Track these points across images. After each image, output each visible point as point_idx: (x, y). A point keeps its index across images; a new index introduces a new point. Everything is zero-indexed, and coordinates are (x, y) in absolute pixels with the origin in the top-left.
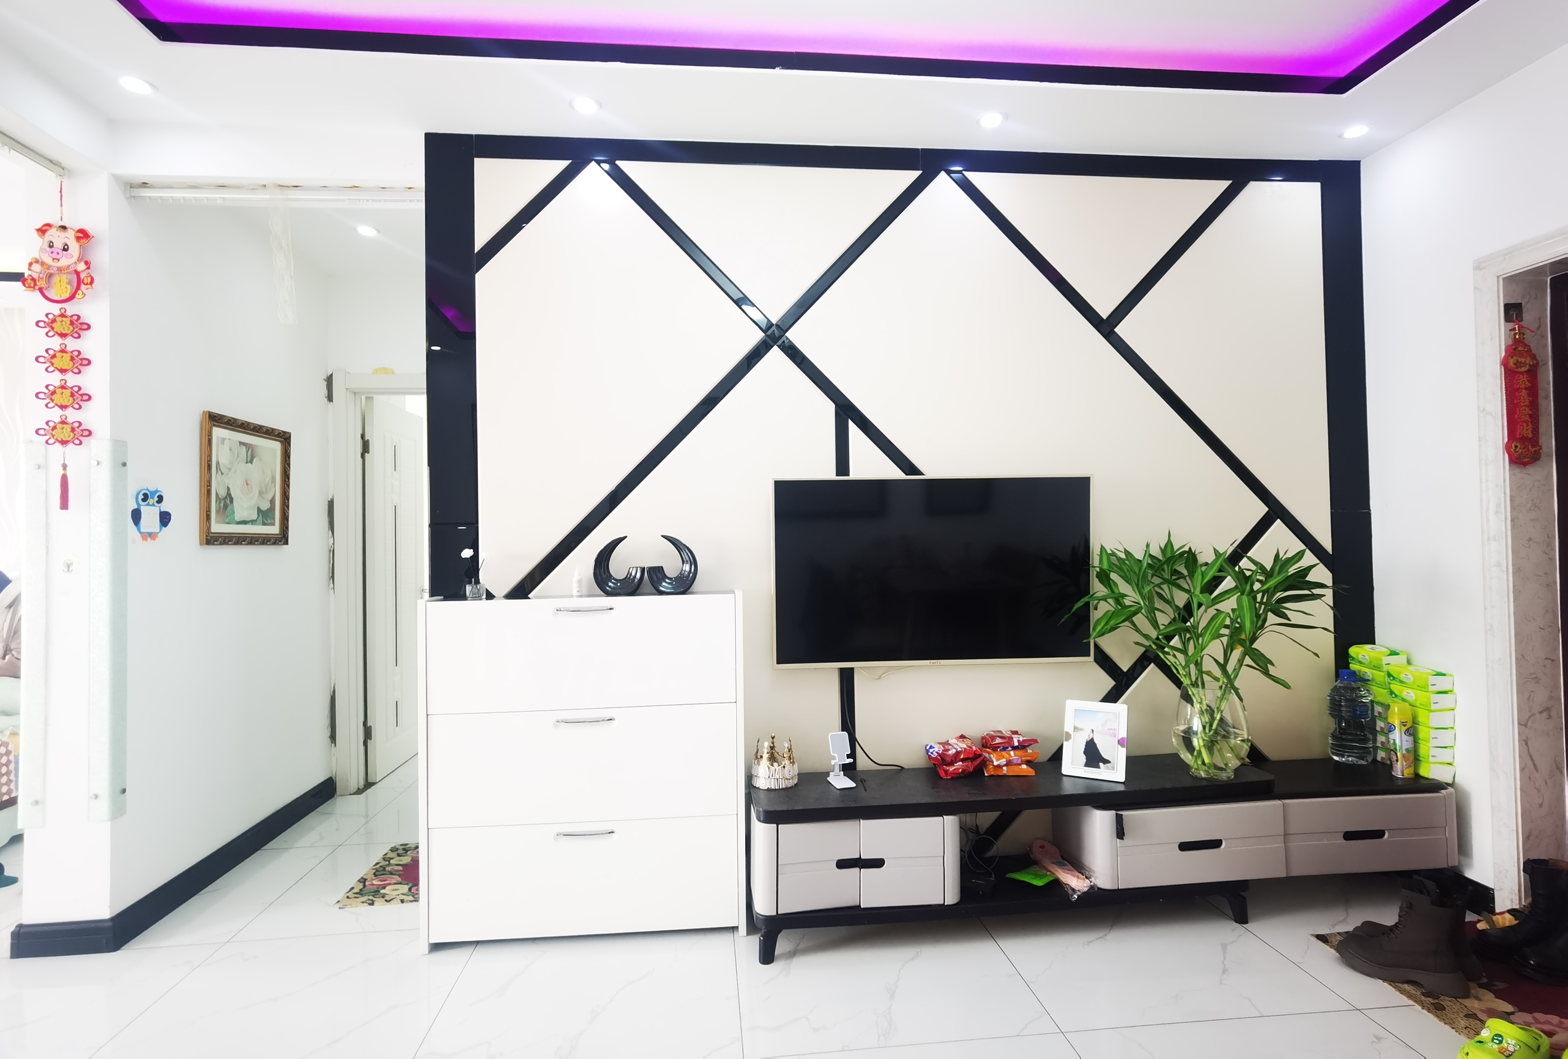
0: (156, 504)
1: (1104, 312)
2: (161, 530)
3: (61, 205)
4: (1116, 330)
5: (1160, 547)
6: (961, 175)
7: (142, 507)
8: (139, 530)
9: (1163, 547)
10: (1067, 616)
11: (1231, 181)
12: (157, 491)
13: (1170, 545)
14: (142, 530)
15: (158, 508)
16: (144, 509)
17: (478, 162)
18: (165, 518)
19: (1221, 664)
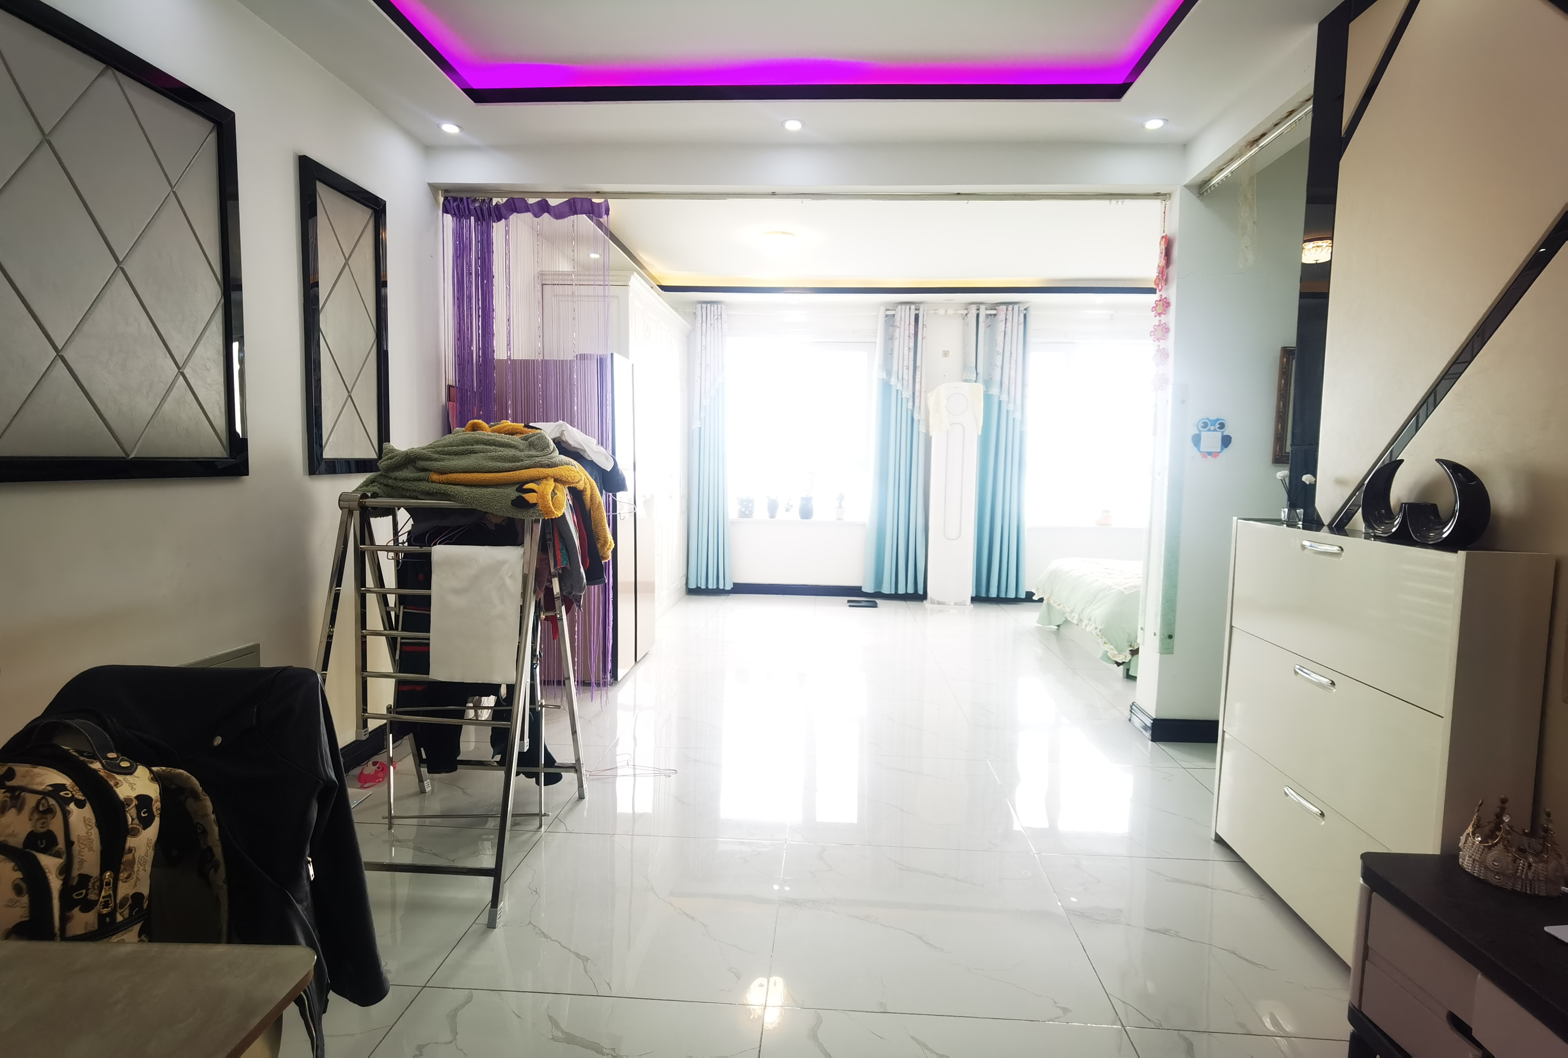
0: (1217, 429)
2: (1222, 450)
3: (1164, 222)
7: (1202, 432)
8: (1199, 450)
12: (1218, 420)
14: (1201, 450)
15: (1220, 433)
16: (1205, 435)
18: (1226, 441)
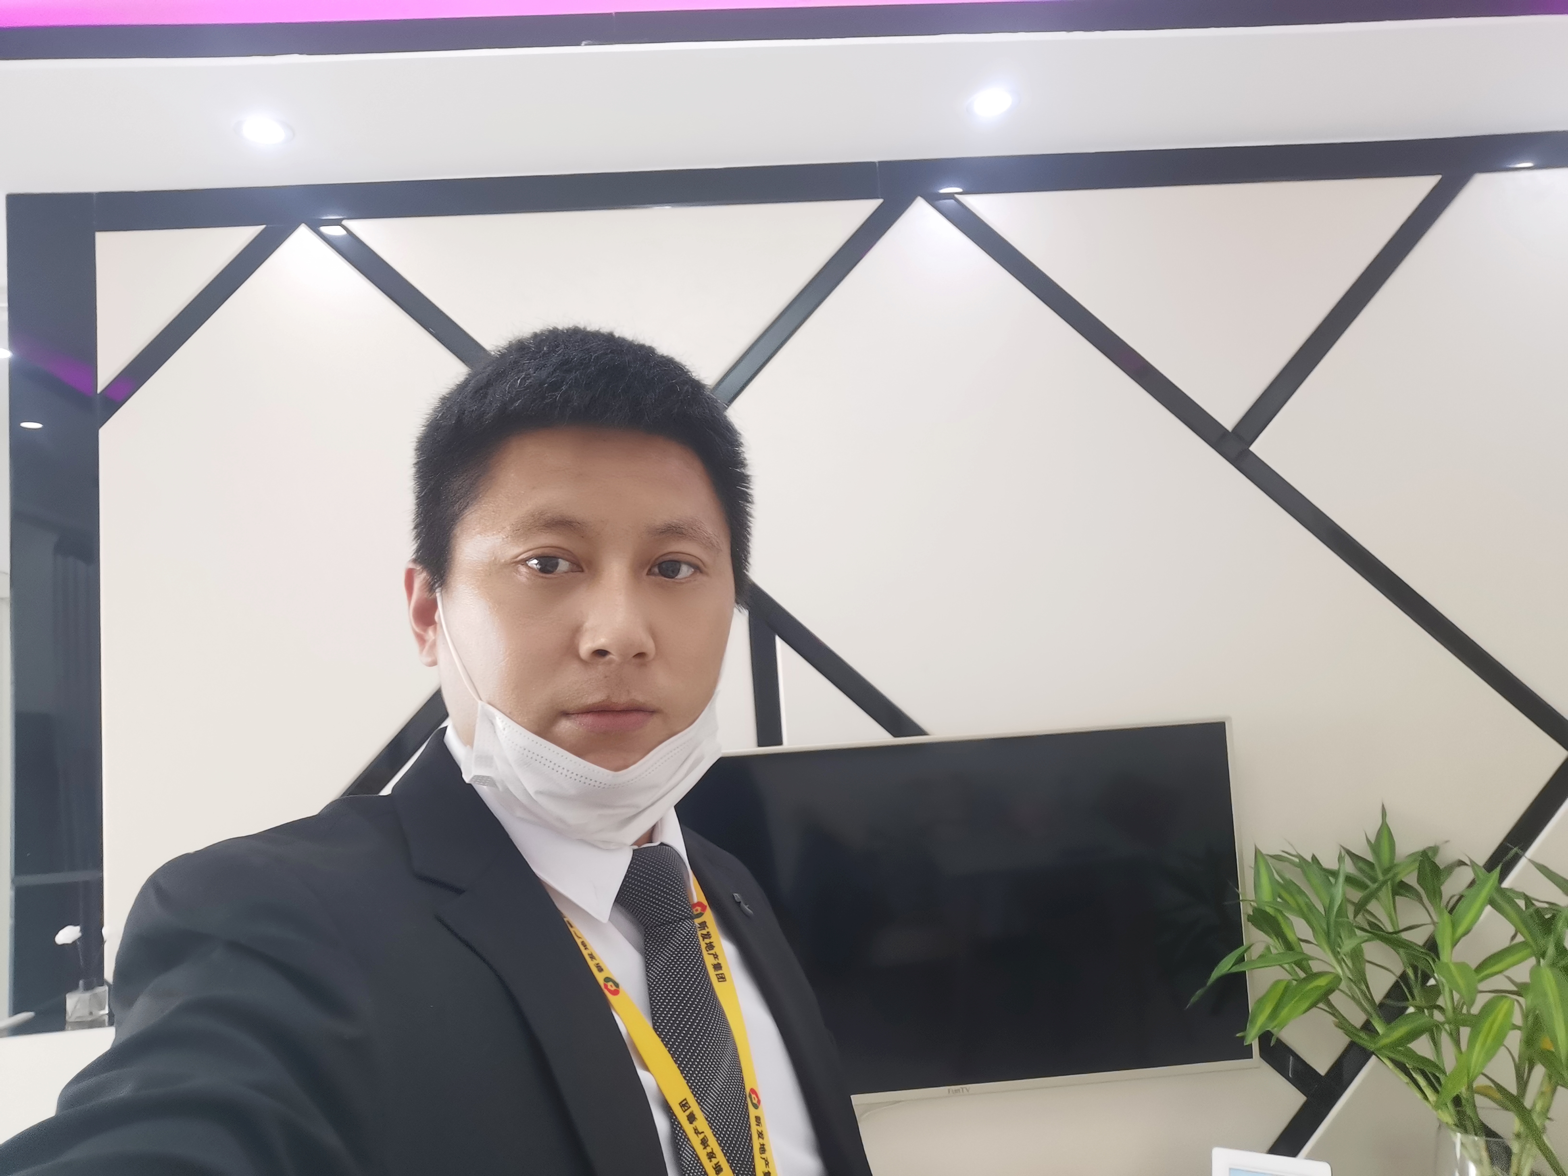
1: (1229, 418)
4: (1253, 448)
5: (1368, 840)
6: (952, 201)
9: (1373, 839)
10: (1199, 992)
11: (1439, 177)
13: (1385, 833)
17: (101, 238)
19: (1512, 1095)
